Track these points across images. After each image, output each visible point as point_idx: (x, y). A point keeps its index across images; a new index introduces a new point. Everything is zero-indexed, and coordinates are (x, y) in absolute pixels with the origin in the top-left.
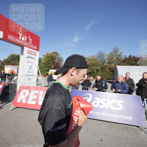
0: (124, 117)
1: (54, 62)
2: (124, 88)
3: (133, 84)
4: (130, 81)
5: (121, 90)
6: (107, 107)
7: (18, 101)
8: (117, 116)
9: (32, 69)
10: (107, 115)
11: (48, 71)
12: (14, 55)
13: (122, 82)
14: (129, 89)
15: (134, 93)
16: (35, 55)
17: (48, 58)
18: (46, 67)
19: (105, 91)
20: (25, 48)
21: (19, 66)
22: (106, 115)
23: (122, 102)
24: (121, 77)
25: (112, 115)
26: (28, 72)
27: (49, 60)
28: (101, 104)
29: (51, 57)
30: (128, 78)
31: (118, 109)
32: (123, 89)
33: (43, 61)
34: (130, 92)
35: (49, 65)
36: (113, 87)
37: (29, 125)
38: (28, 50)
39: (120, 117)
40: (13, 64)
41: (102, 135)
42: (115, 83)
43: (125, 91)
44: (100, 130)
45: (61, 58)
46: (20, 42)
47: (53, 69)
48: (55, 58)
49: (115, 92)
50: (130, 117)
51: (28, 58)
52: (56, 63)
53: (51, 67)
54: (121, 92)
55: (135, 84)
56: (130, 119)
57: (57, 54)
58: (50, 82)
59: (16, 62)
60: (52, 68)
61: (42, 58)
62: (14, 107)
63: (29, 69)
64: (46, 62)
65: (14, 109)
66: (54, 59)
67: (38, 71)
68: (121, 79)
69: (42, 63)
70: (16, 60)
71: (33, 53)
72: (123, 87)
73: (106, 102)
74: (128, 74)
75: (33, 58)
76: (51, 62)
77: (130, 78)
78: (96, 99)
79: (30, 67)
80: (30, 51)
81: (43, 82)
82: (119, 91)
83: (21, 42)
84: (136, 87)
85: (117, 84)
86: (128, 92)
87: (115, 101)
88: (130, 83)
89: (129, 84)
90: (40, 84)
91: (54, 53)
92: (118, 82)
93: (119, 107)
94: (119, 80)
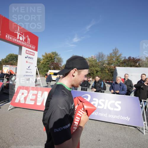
0: (122, 118)
1: (53, 63)
2: (123, 89)
3: (132, 86)
4: (128, 82)
5: (120, 91)
6: (105, 108)
7: (17, 101)
8: (115, 117)
9: (31, 70)
10: (106, 115)
11: (47, 71)
12: (13, 55)
13: (120, 83)
14: (127, 90)
15: (132, 94)
16: (34, 55)
17: (47, 58)
18: (45, 67)
19: (104, 92)
20: (23, 47)
21: (17, 66)
22: (104, 115)
23: (120, 102)
24: (119, 78)
25: (110, 116)
26: (27, 72)
27: (48, 60)
28: (99, 105)
29: (51, 57)
30: (126, 80)
31: (116, 109)
32: (121, 90)
33: (42, 62)
34: (128, 93)
35: (49, 65)
36: (112, 88)
37: (27, 125)
38: (26, 50)
39: (118, 117)
40: (12, 64)
41: (99, 135)
42: (114, 84)
43: (124, 92)
44: (98, 130)
45: (60, 59)
46: (17, 41)
47: (53, 70)
48: (55, 59)
49: (114, 93)
50: (127, 118)
51: (26, 58)
52: (56, 63)
53: (50, 68)
54: (120, 93)
55: (134, 85)
56: (128, 120)
57: (57, 55)
58: (49, 83)
59: (15, 62)
60: (52, 68)
61: (41, 58)
62: (12, 107)
63: (27, 69)
64: (45, 63)
65: (12, 109)
66: (53, 59)
67: (37, 72)
68: (119, 80)
69: (41, 63)
70: (15, 60)
71: (31, 53)
72: (121, 88)
73: (104, 103)
74: (127, 75)
75: (31, 58)
76: (50, 63)
77: (129, 79)
78: (94, 99)
79: (29, 67)
80: (28, 51)
81: (42, 82)
82: (118, 92)
83: (19, 41)
84: (134, 88)
85: (115, 85)
86: (126, 93)
87: (113, 102)
88: (128, 84)
89: (128, 86)
90: (39, 84)
91: (53, 53)
92: (116, 83)
93: (117, 108)
94: (117, 81)
